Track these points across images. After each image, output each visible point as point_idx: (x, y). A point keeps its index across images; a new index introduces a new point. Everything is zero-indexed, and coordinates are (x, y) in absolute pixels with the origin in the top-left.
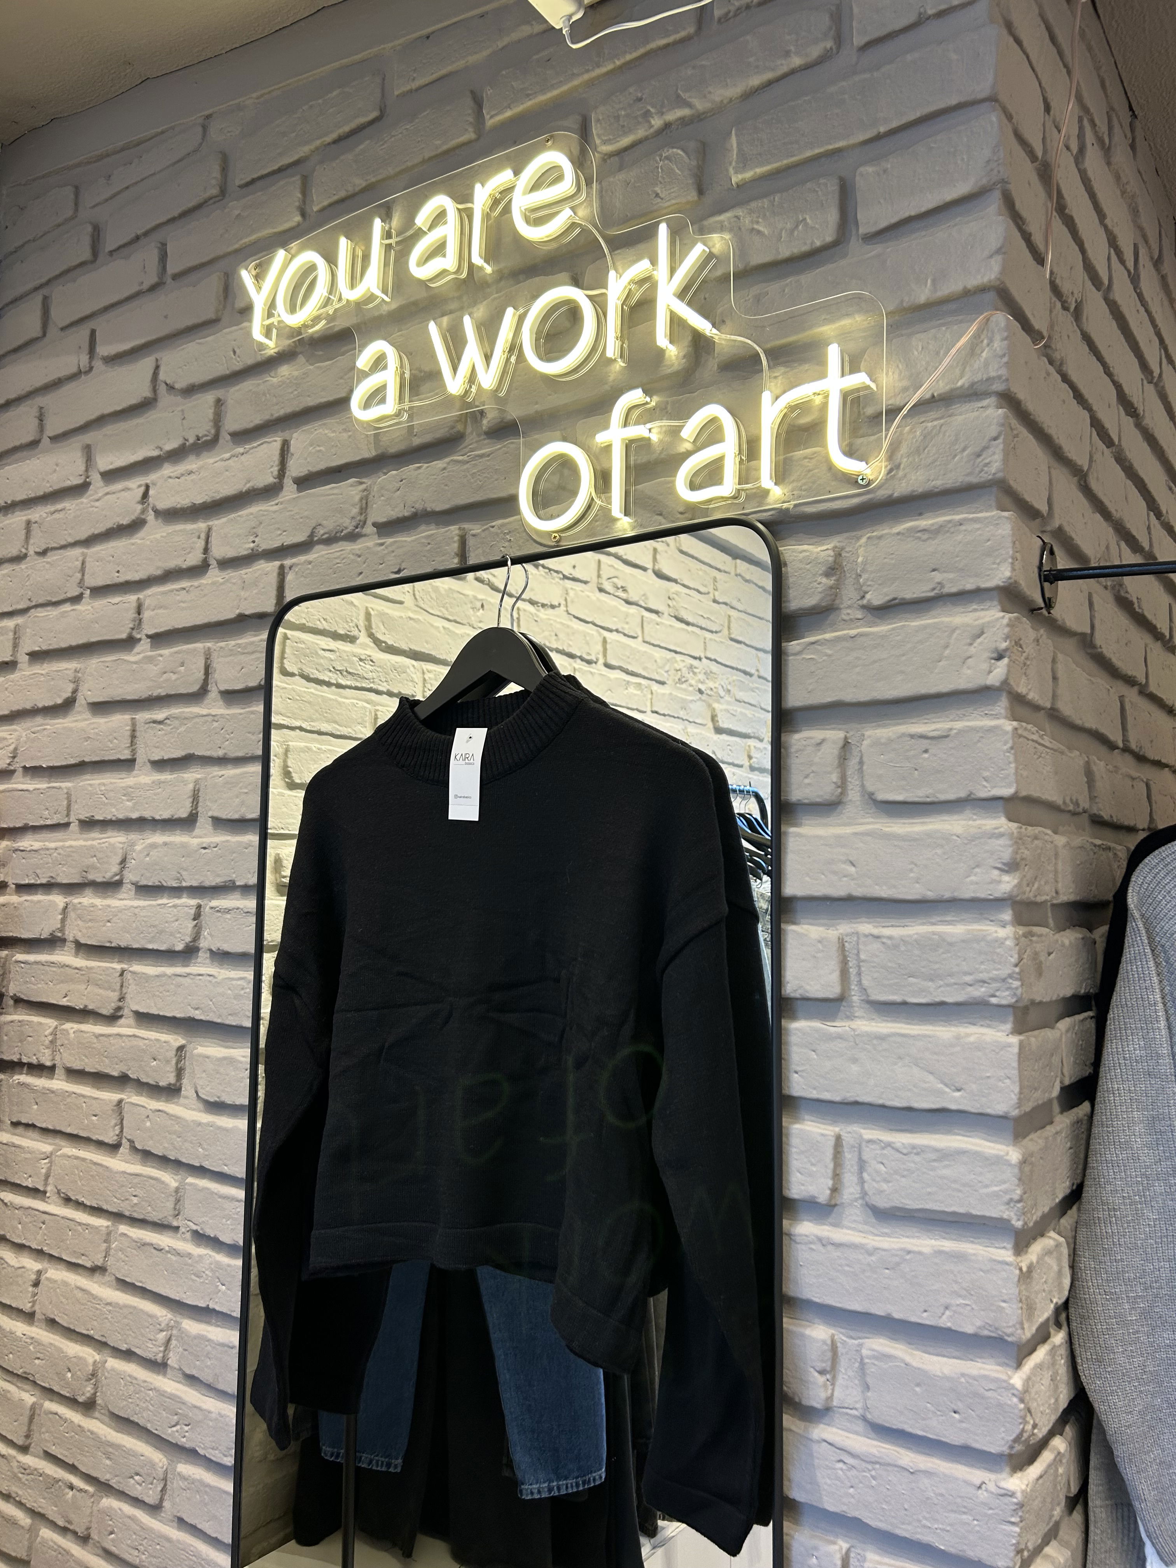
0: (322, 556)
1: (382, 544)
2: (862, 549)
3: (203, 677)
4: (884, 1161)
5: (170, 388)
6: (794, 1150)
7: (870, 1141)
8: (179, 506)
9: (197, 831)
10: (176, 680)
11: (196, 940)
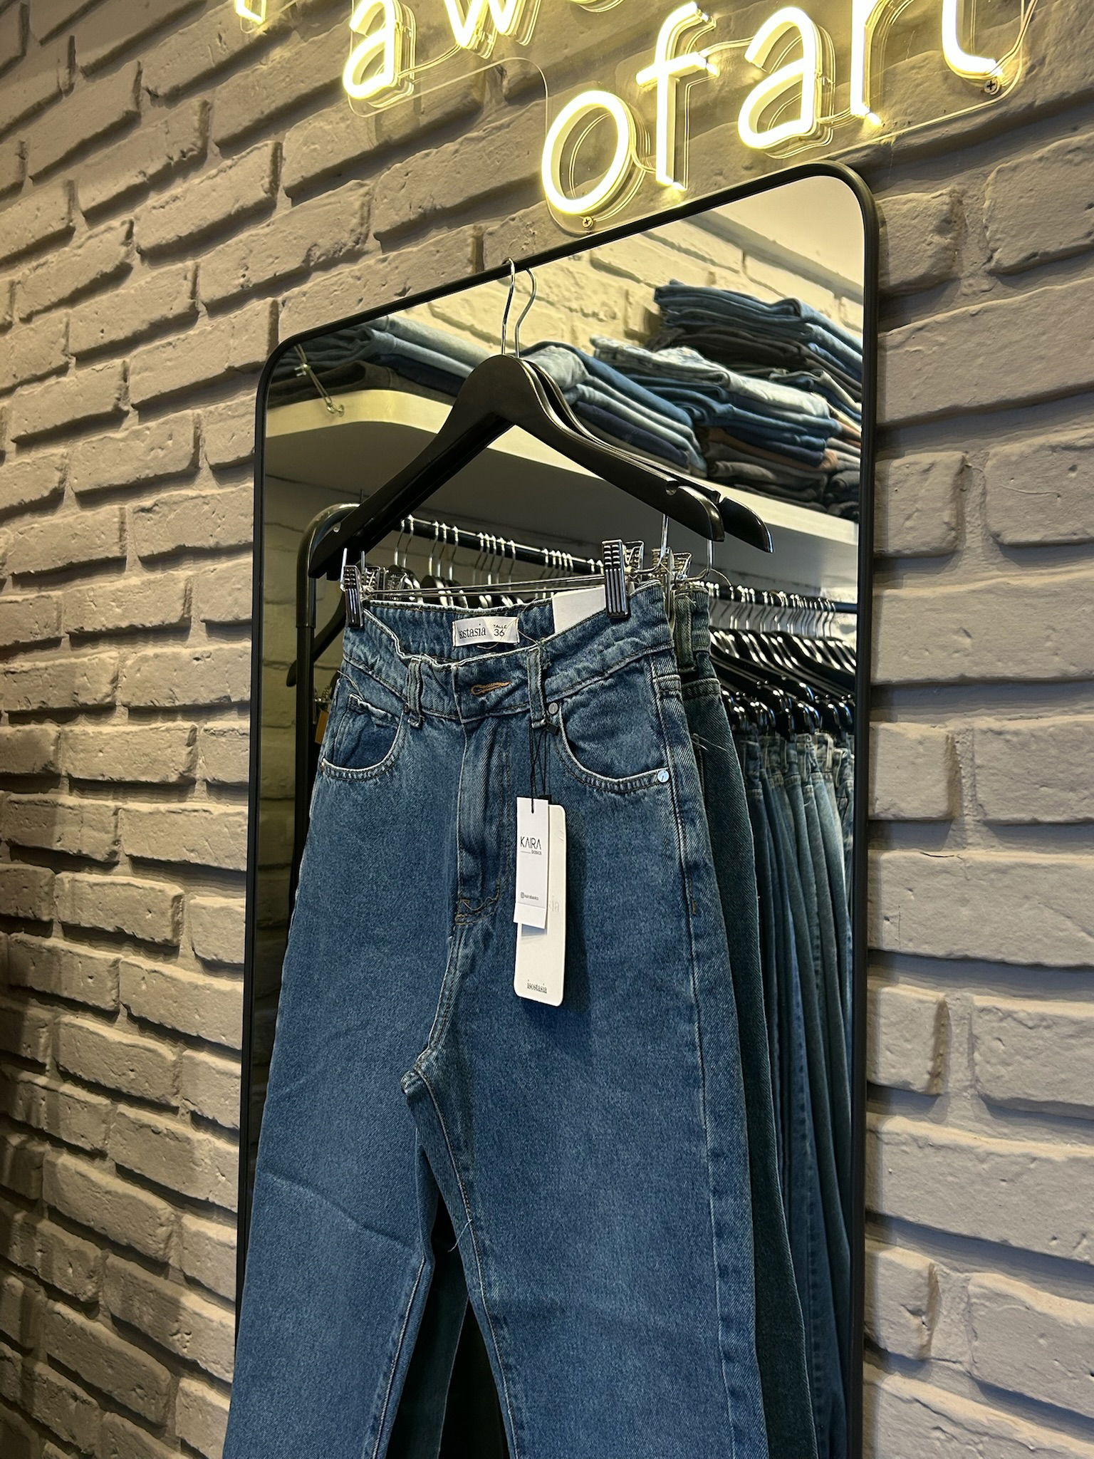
0: (318, 284)
1: (384, 260)
2: (990, 188)
3: (193, 451)
4: (1002, 1038)
5: (154, 96)
6: (882, 1021)
7: (983, 1010)
8: (164, 242)
9: (190, 640)
10: (163, 457)
11: (191, 770)
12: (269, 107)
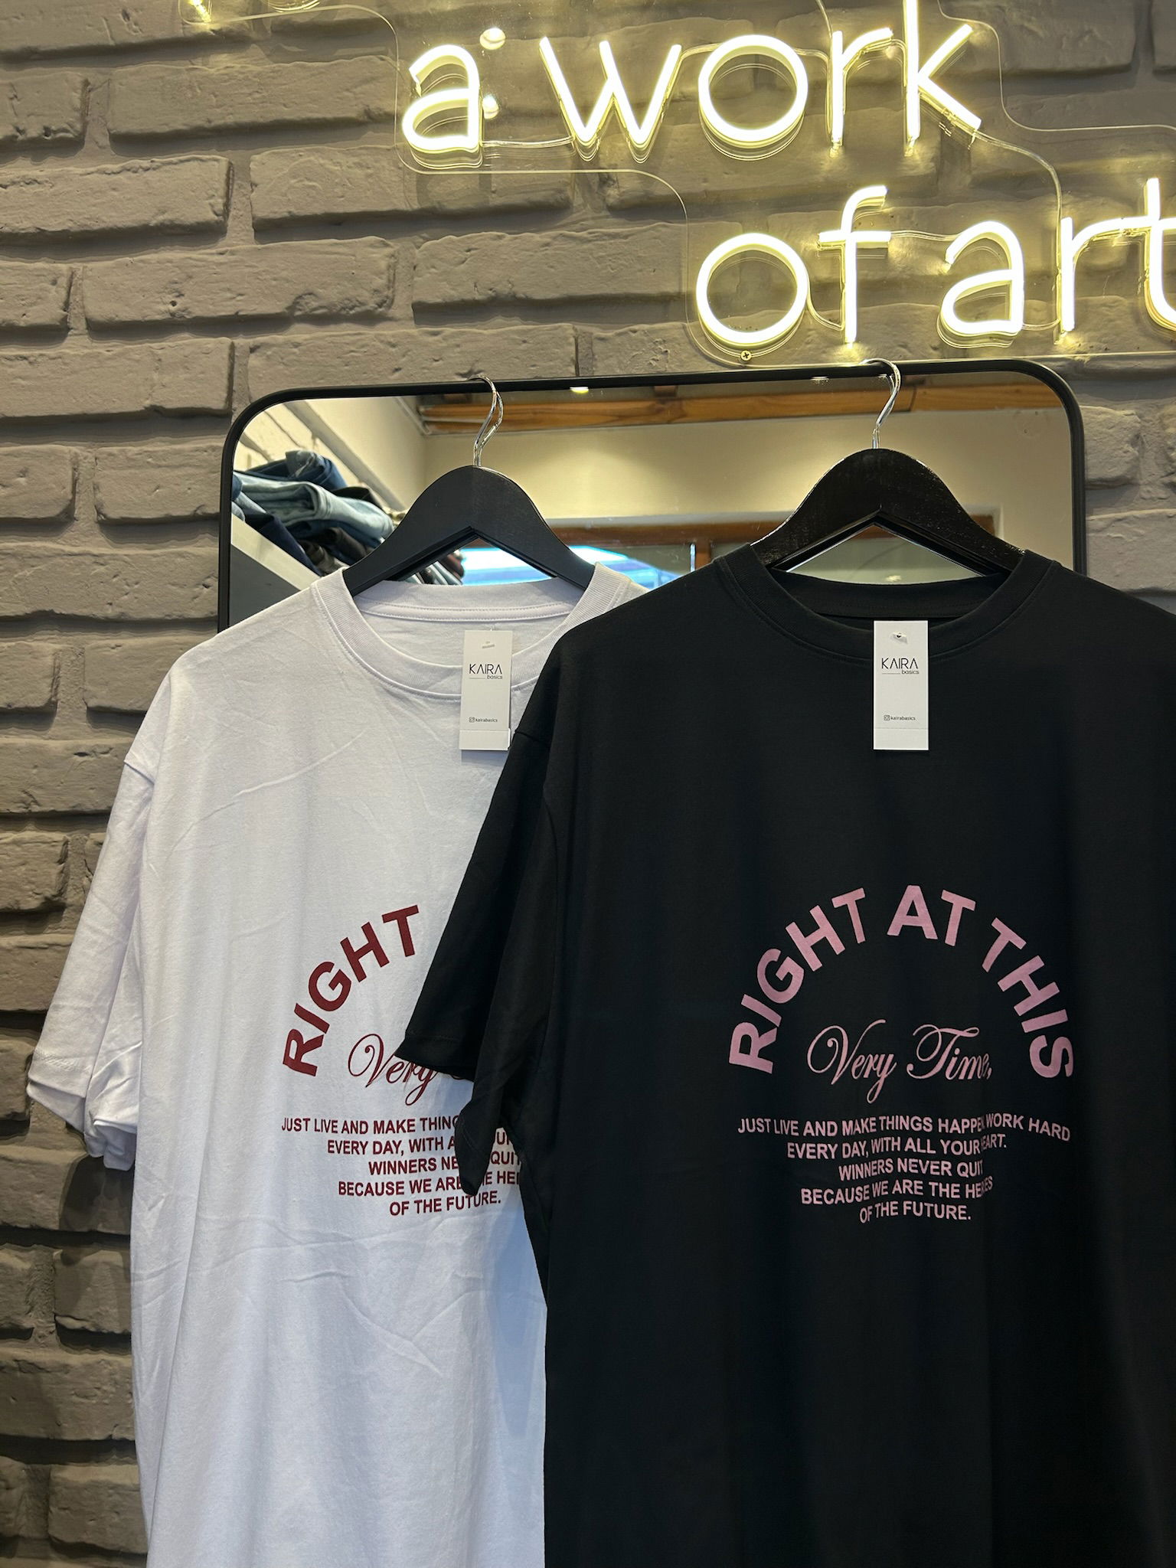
2: (1173, 419)
3: (67, 497)
9: (54, 729)
11: (61, 893)
12: (224, 118)
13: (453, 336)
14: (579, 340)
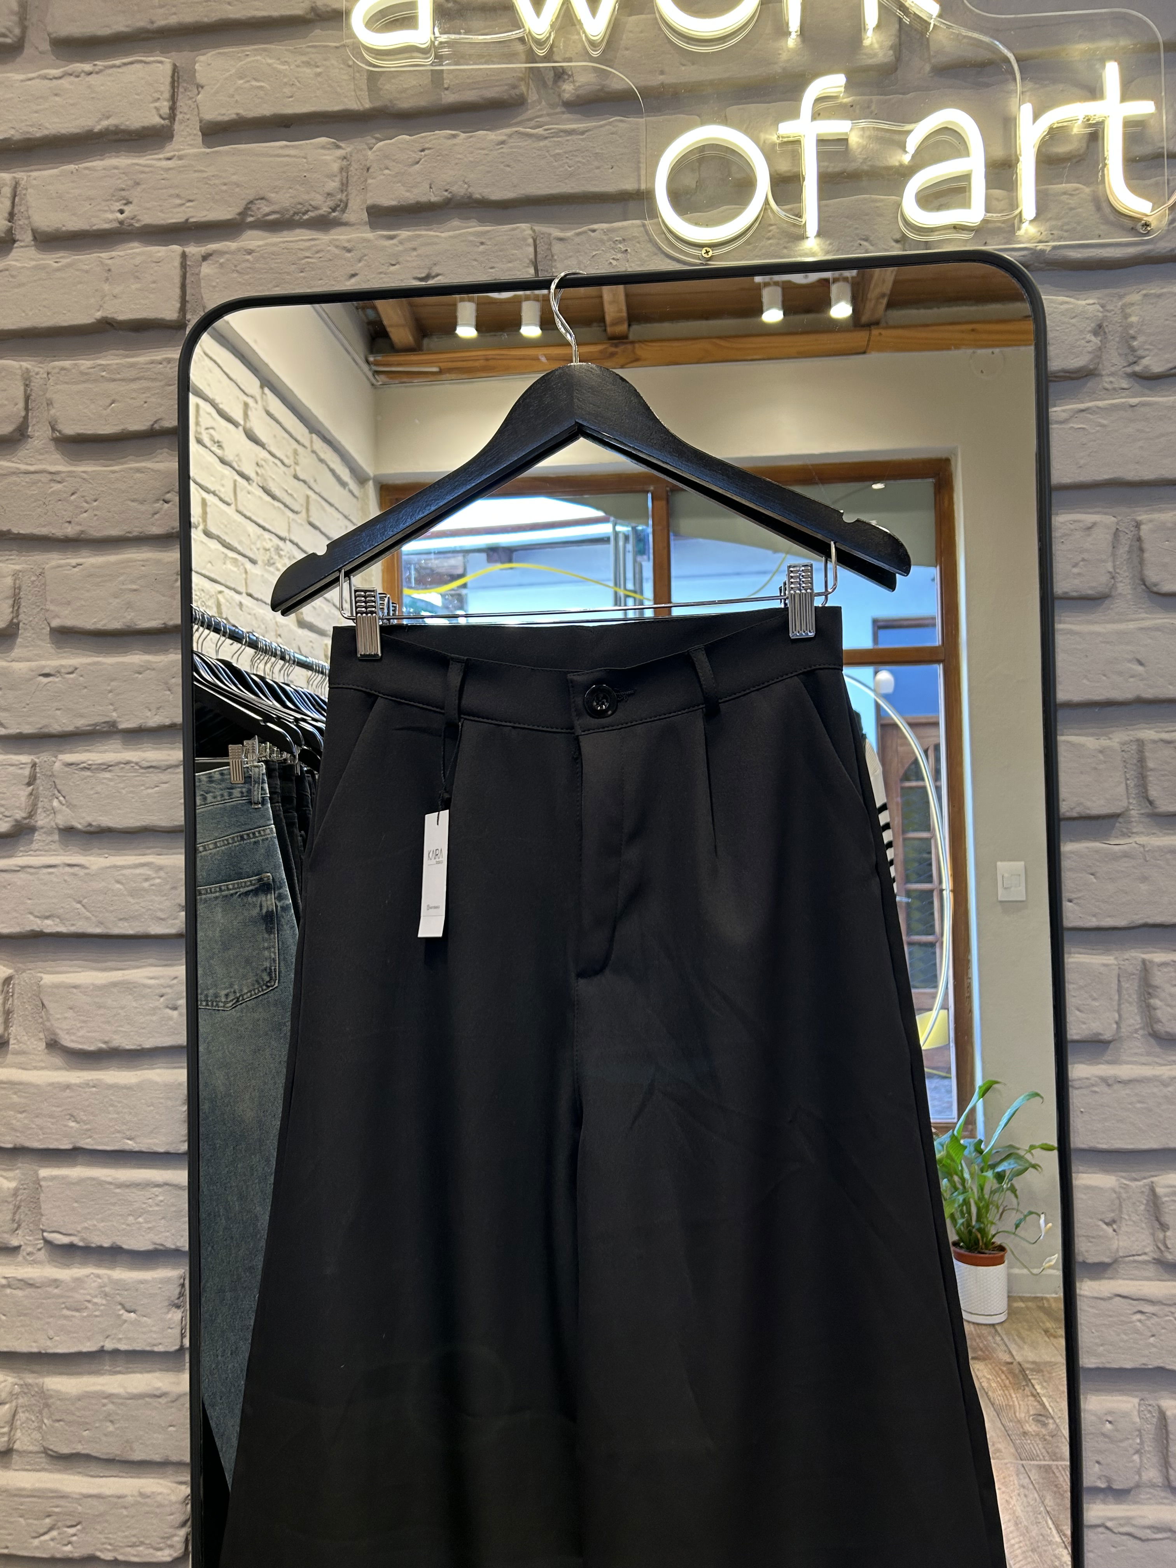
1: (392, 238)
3: (23, 413)
7: (1160, 965)
9: (17, 652)
11: (31, 815)
12: (167, 19)
13: (409, 239)
14: (538, 242)
